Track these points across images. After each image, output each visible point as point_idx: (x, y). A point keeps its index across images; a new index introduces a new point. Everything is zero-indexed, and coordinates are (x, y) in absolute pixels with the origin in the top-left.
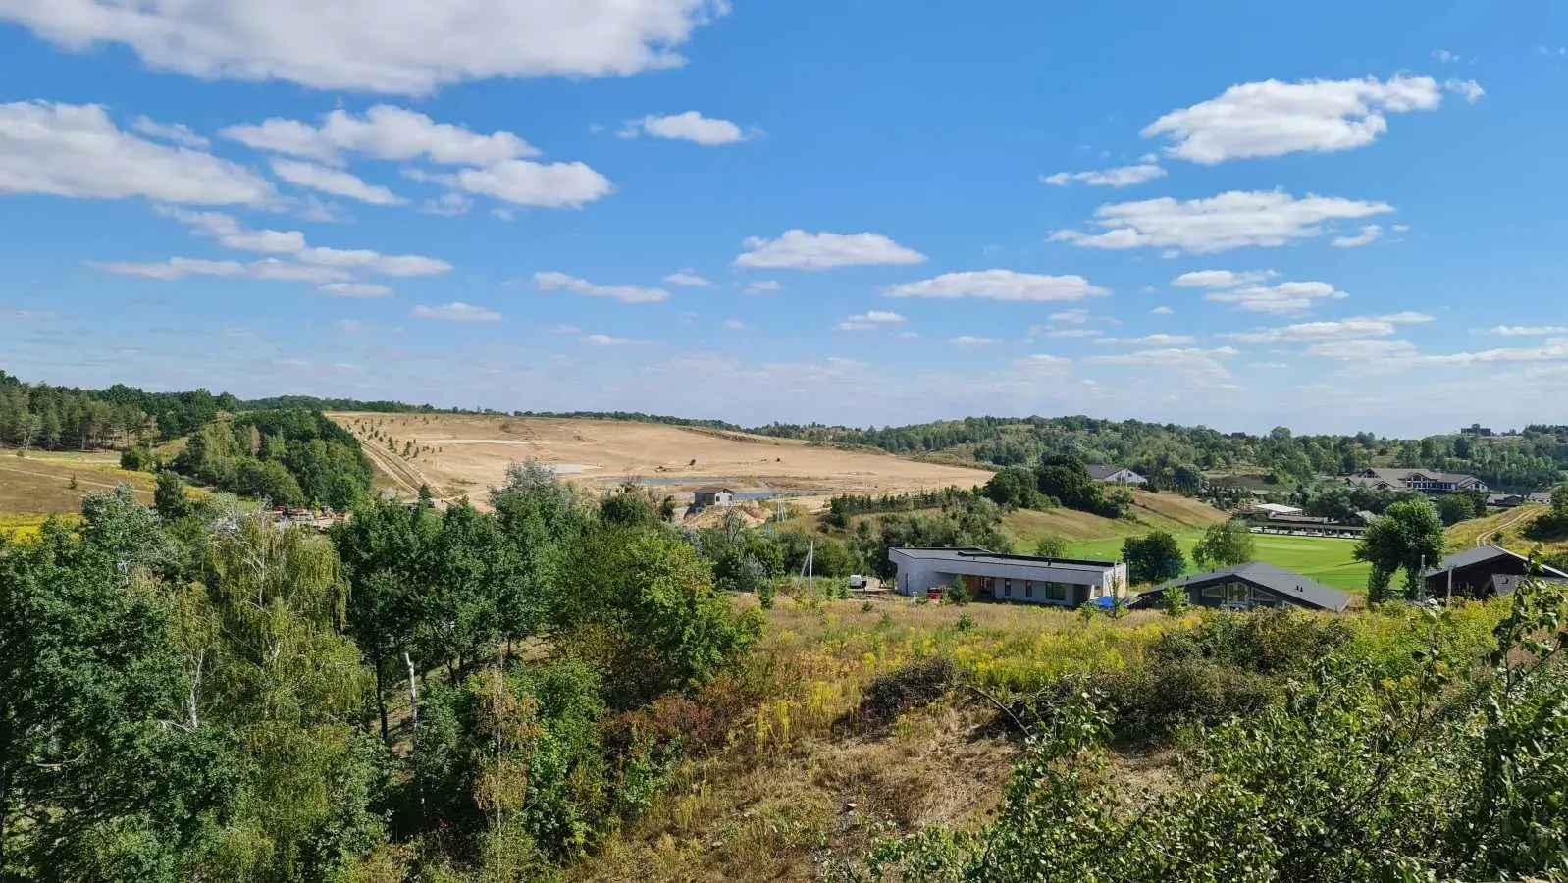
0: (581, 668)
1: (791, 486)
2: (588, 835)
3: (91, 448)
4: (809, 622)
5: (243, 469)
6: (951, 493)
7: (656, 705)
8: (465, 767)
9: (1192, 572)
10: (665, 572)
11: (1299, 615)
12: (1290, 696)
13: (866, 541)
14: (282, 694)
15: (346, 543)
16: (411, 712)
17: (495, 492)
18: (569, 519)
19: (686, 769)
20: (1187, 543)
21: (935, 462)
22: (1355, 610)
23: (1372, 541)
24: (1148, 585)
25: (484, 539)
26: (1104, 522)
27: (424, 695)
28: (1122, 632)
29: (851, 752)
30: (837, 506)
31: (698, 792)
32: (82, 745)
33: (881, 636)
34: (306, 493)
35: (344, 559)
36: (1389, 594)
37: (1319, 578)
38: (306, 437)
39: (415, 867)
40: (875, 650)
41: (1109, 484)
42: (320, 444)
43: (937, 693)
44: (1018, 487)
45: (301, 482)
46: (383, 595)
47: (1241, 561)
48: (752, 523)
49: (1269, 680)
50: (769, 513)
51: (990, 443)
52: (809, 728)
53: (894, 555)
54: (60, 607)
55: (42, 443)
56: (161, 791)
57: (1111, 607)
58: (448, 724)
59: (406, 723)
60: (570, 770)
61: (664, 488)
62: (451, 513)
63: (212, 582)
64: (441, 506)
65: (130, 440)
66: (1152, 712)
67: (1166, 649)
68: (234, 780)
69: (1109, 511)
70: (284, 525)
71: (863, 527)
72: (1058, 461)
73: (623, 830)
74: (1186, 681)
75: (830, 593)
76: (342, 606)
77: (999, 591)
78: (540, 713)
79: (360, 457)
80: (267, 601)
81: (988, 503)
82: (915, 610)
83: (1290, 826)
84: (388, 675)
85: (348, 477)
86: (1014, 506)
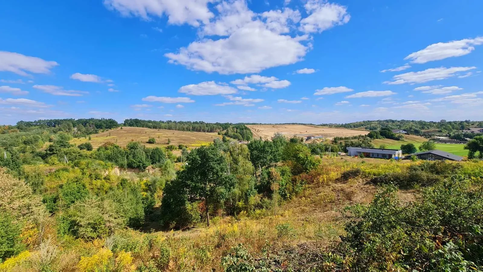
0: (287, 167)
1: (326, 135)
2: (289, 196)
3: (214, 132)
4: (330, 162)
5: (234, 135)
6: (360, 136)
7: (301, 175)
8: (269, 183)
9: (418, 152)
10: (302, 151)
11: (448, 162)
12: (445, 183)
13: (342, 146)
14: (241, 170)
15: (250, 146)
17: (272, 138)
18: (284, 142)
19: (307, 186)
20: (417, 146)
21: (357, 130)
22: (464, 160)
23: (469, 145)
24: (407, 154)
25: (271, 146)
26: (396, 141)
27: (262, 171)
28: (399, 164)
29: (339, 185)
30: (335, 139)
31: (309, 190)
32: (215, 176)
33: (345, 164)
34: (243, 138)
35: (249, 149)
36: (474, 157)
37: (453, 153)
38: (243, 129)
39: (262, 198)
40: (344, 166)
41: (397, 133)
42: (245, 130)
43: (357, 175)
44: (375, 135)
45: (242, 136)
46: (255, 155)
47: (432, 149)
48: (318, 142)
49: (439, 176)
50: (322, 140)
51: (369, 126)
52: (330, 181)
53: (347, 148)
54: (212, 156)
55: (208, 131)
56: (226, 183)
57: (398, 159)
58: (266, 176)
59: (259, 175)
60: (286, 185)
61: (301, 136)
62: (265, 141)
63: (231, 152)
64: (263, 140)
65: (219, 131)
66: (408, 182)
67: (411, 168)
68: (235, 183)
69: (397, 139)
70: (240, 143)
71: (341, 143)
72: (385, 129)
73: (296, 196)
74: (417, 175)
75: (334, 155)
76: (249, 156)
77: (371, 155)
78: (281, 175)
79: (251, 132)
80: (238, 155)
81: (368, 138)
82: (352, 159)
83: (444, 213)
84: (256, 167)
85: (249, 135)
86: (374, 138)
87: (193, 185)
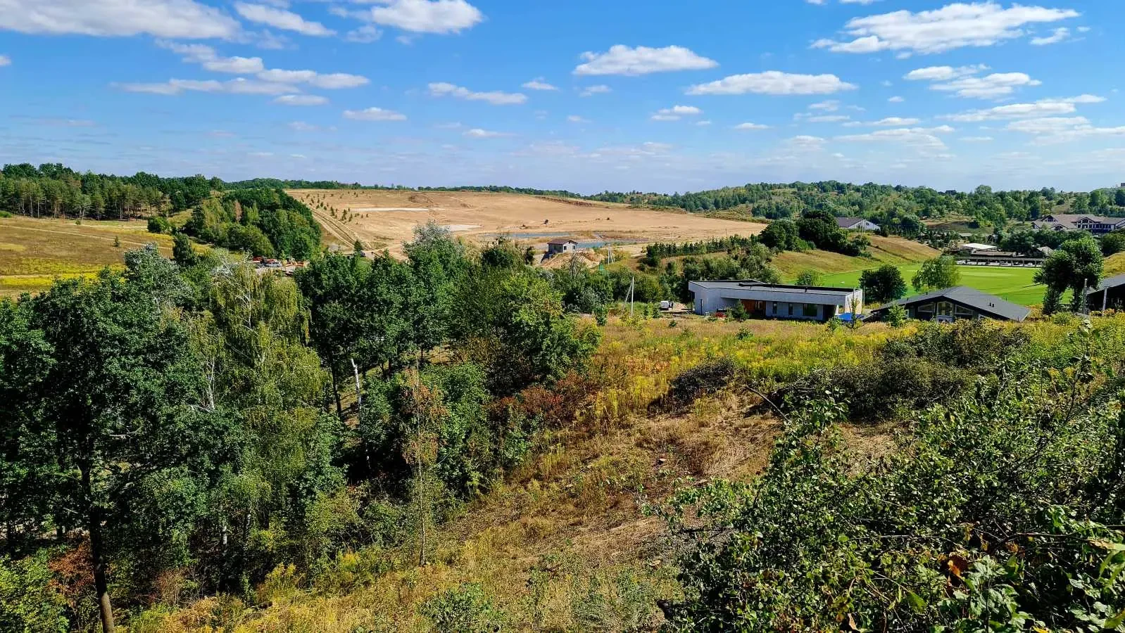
0: (471, 368)
1: (617, 238)
2: (481, 480)
3: (126, 218)
4: (632, 335)
5: (231, 232)
6: (735, 241)
7: (525, 393)
8: (395, 435)
9: (911, 295)
10: (528, 301)
11: (990, 325)
12: (979, 386)
13: (672, 277)
14: (269, 388)
15: (306, 283)
16: (356, 399)
17: (407, 246)
18: (460, 263)
19: (546, 436)
20: (907, 273)
21: (723, 218)
22: (1032, 319)
23: (1048, 269)
24: (878, 304)
25: (400, 280)
26: (848, 259)
27: (366, 387)
28: (857, 338)
29: (662, 424)
30: (651, 251)
31: (555, 452)
32: (140, 421)
33: (683, 344)
34: (276, 247)
35: (305, 295)
36: (1060, 308)
37: (1006, 297)
38: (273, 207)
39: (365, 501)
40: (679, 353)
41: (852, 231)
42: (283, 212)
43: (723, 383)
44: (784, 235)
45: (271, 239)
46: (334, 318)
47: (949, 286)
48: (590, 264)
49: (965, 372)
50: (602, 257)
51: (764, 203)
52: (632, 408)
53: (692, 286)
54: (117, 329)
55: (92, 215)
56: (194, 452)
57: (851, 321)
58: (383, 406)
59: (354, 407)
60: (467, 437)
61: (526, 240)
62: (377, 261)
63: (216, 311)
64: (370, 255)
65: (153, 212)
66: (878, 395)
67: (889, 350)
68: (242, 445)
69: (851, 251)
70: (261, 271)
71: (670, 266)
72: (815, 215)
73: (505, 478)
74: (903, 373)
75: (646, 313)
76: (305, 327)
77: (769, 311)
78: (445, 399)
79: (311, 222)
80: (254, 324)
81: (763, 246)
82: (707, 325)
83: (973, 480)
84: (340, 373)
85: (304, 236)
86: (781, 249)
87: (18, 476)
